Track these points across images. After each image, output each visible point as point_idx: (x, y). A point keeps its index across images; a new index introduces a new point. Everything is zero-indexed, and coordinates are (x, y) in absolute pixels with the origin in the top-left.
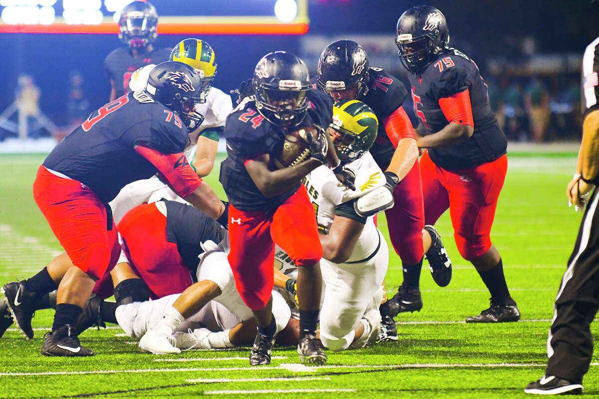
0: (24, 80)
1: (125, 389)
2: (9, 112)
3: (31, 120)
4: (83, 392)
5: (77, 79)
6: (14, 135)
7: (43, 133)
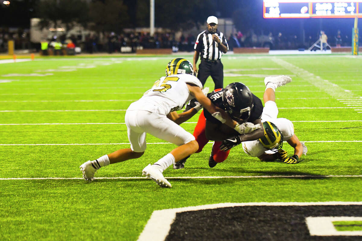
0: (322, 32)
1: (358, 126)
2: (318, 42)
3: (324, 44)
4: (346, 127)
5: (339, 32)
6: (319, 49)
7: (328, 48)
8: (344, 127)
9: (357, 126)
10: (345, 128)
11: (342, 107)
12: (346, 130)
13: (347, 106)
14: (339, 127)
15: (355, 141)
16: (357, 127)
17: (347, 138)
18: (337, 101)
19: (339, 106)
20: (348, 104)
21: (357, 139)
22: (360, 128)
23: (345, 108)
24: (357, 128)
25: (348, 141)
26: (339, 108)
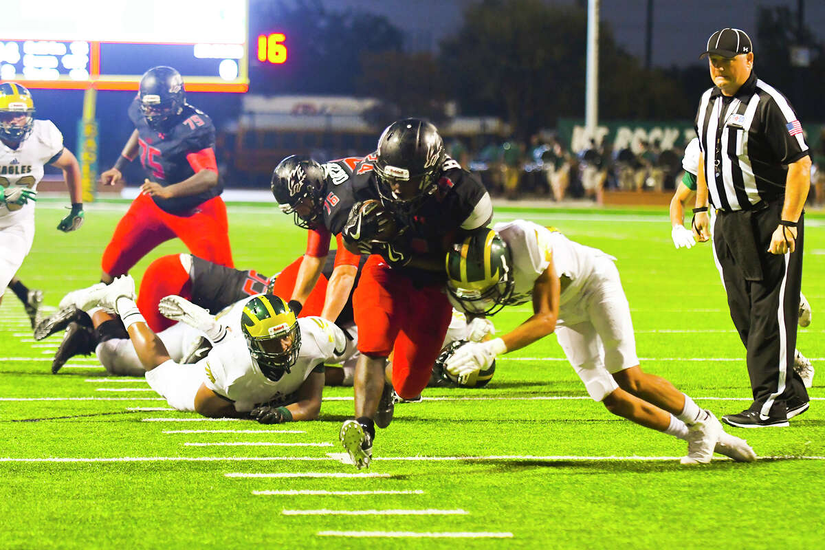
8: (24, 418)
9: (65, 415)
10: (27, 420)
11: (26, 355)
12: (30, 426)
13: (42, 356)
14: (10, 417)
15: (53, 460)
16: (64, 417)
17: (29, 449)
18: (13, 338)
19: (17, 355)
20: (47, 349)
21: (57, 453)
22: (72, 419)
23: (36, 359)
24: (65, 420)
25: (30, 460)
26: (16, 359)
